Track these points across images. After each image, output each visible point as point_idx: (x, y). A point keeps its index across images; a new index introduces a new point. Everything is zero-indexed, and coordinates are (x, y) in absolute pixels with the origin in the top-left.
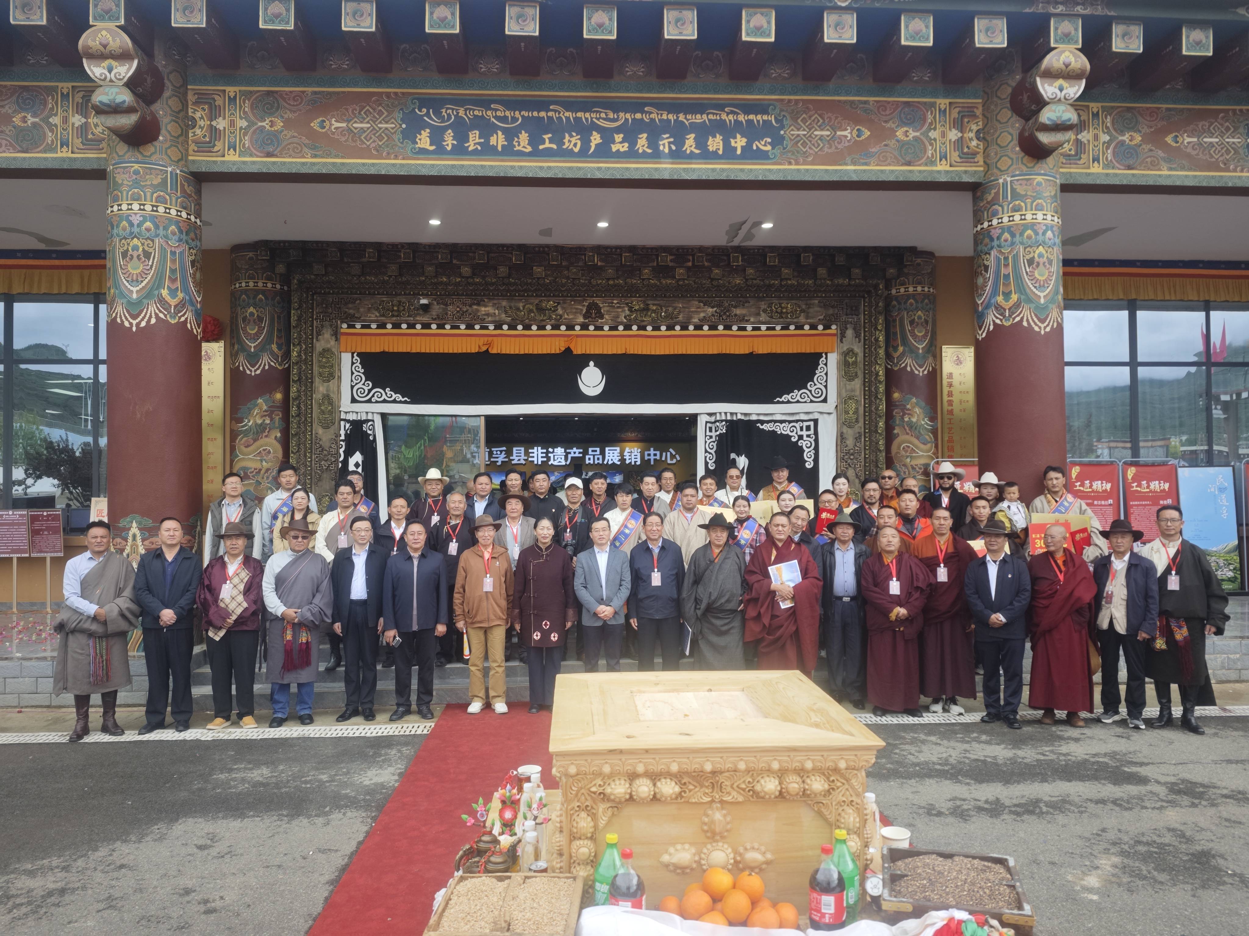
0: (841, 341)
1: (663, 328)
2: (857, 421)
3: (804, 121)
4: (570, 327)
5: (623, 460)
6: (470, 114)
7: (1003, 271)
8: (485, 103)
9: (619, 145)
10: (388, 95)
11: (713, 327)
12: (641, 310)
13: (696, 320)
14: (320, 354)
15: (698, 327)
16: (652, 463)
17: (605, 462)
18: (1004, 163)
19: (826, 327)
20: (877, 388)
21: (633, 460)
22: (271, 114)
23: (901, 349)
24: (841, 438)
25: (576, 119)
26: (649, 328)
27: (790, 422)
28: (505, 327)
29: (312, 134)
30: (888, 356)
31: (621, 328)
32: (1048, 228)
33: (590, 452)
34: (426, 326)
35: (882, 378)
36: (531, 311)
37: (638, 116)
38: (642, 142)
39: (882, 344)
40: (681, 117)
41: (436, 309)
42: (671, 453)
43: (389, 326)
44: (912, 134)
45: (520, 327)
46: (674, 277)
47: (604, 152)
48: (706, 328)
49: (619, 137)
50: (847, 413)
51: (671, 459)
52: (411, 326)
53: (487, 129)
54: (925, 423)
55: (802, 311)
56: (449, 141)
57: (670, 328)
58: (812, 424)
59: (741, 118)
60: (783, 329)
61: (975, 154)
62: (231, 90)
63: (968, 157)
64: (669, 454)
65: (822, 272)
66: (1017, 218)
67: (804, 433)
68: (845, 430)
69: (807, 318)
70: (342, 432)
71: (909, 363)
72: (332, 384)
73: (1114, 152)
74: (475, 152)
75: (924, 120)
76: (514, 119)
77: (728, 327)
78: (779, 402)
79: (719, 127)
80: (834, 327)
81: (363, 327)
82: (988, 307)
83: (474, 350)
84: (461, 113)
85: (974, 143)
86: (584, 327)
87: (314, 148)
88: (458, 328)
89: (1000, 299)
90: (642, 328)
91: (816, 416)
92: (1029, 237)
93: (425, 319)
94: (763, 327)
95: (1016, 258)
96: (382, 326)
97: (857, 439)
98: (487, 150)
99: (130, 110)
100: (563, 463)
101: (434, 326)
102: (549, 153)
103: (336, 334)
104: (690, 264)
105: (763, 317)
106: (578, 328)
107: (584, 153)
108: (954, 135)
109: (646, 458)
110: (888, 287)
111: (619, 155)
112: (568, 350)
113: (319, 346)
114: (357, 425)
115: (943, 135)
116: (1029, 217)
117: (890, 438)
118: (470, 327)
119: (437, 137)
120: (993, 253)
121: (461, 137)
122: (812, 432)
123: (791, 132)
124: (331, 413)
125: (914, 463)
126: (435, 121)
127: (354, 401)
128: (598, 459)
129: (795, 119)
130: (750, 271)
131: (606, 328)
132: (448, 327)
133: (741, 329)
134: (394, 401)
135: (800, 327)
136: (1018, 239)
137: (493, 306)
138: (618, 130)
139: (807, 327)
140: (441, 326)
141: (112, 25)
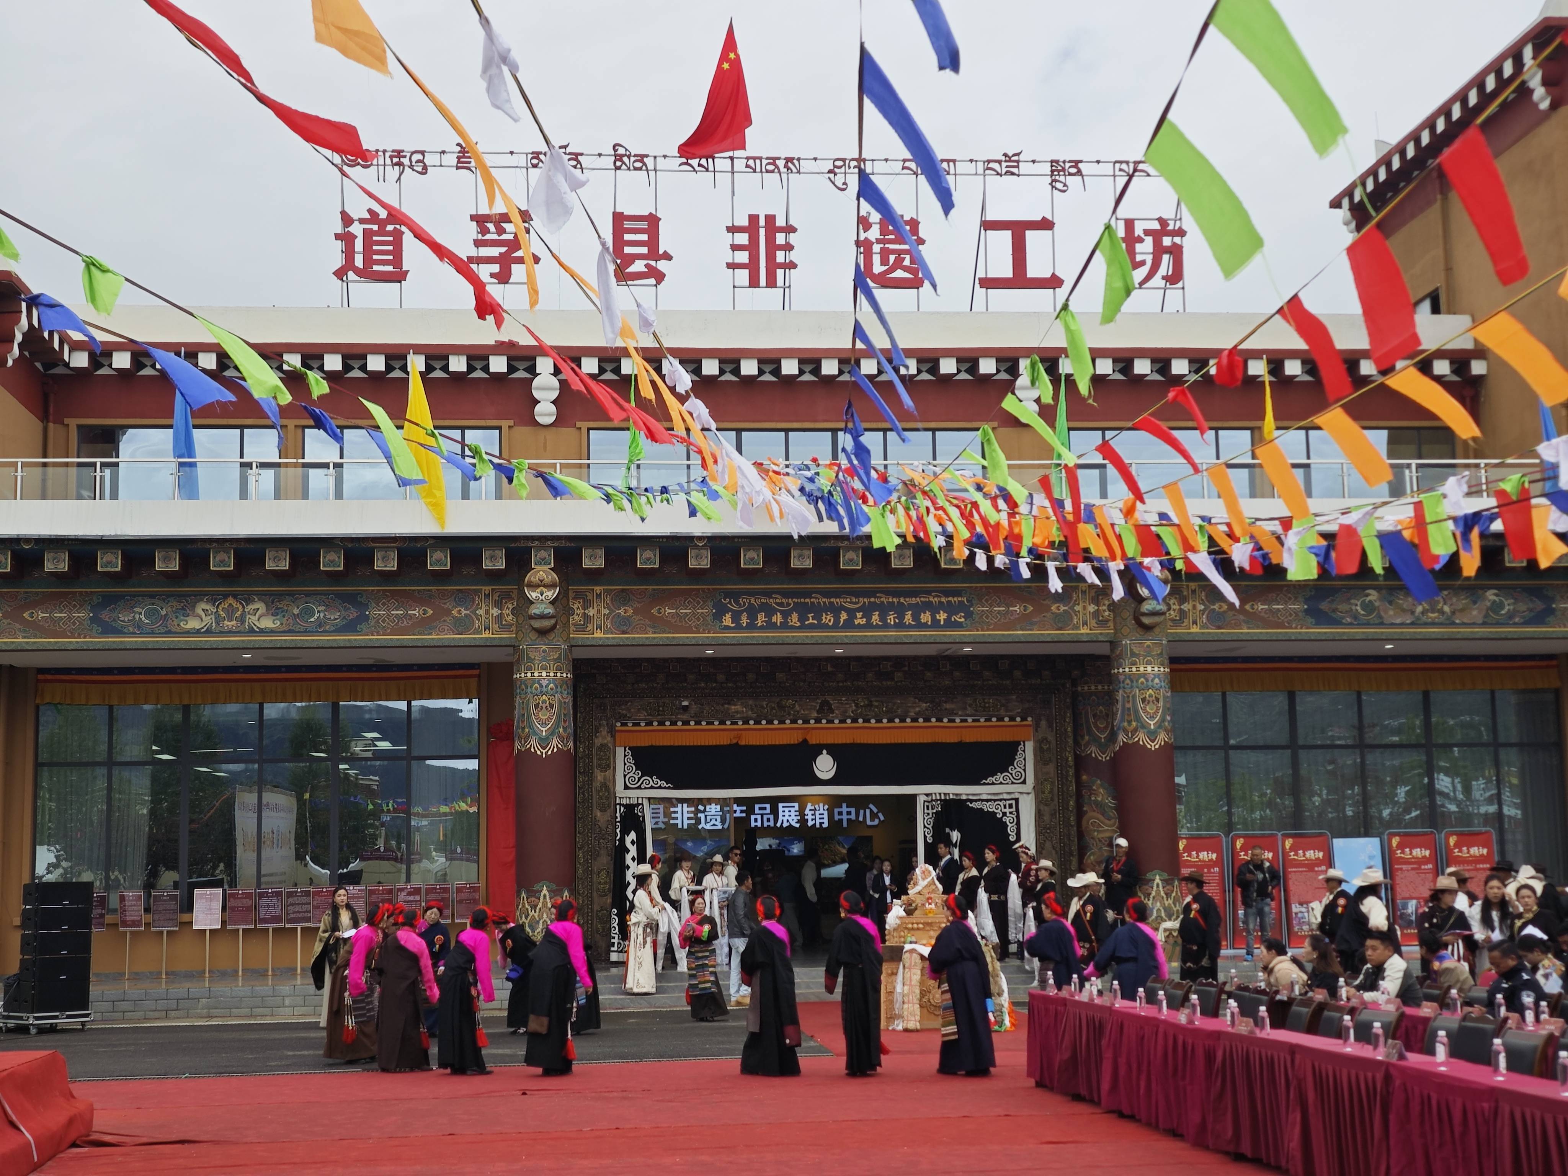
0: (1037, 731)
1: (885, 721)
2: (1052, 800)
3: (987, 601)
4: (806, 721)
5: (803, 821)
6: (758, 602)
7: (1127, 706)
8: (768, 594)
9: (860, 620)
10: (703, 590)
11: (927, 720)
12: (865, 706)
13: (912, 714)
14: (598, 748)
15: (914, 720)
16: (845, 825)
17: (778, 825)
18: (1125, 631)
19: (1024, 719)
20: (1067, 772)
21: (818, 821)
22: (624, 605)
23: (1087, 738)
24: (1039, 815)
25: (830, 603)
26: (873, 721)
27: (995, 800)
28: (752, 722)
29: (652, 618)
30: (1076, 743)
31: (849, 721)
32: (1157, 676)
33: (757, 811)
34: (686, 723)
35: (1071, 763)
36: (773, 708)
37: (872, 600)
38: (875, 618)
39: (1070, 734)
40: (902, 600)
41: (694, 708)
42: (871, 811)
43: (655, 724)
44: (1062, 608)
45: (764, 722)
46: (893, 679)
47: (849, 625)
48: (921, 720)
49: (859, 615)
50: (1043, 792)
51: (872, 820)
52: (674, 723)
53: (770, 612)
54: (1110, 802)
55: (1003, 705)
56: (744, 620)
57: (891, 720)
58: (1013, 802)
59: (943, 599)
60: (986, 720)
61: (1107, 621)
62: (598, 589)
63: (1103, 623)
64: (868, 811)
65: (1017, 674)
66: (1134, 669)
67: (1007, 810)
68: (1042, 807)
69: (1007, 711)
70: (618, 815)
71: (1093, 751)
72: (609, 773)
73: (1207, 617)
74: (762, 627)
75: (1071, 598)
76: (788, 604)
77: (939, 720)
78: (985, 784)
79: (928, 606)
80: (1030, 719)
81: (634, 725)
82: (1119, 729)
83: (726, 742)
84: (753, 601)
85: (1107, 613)
86: (818, 721)
87: (654, 627)
88: (713, 724)
89: (1126, 724)
90: (867, 721)
91: (1017, 796)
92: (1142, 683)
93: (685, 717)
94: (970, 719)
95: (1134, 696)
96: (649, 724)
97: (1053, 815)
98: (770, 626)
99: (552, 617)
100: (720, 827)
101: (692, 723)
102: (812, 627)
103: (612, 732)
104: (906, 668)
105: (969, 711)
106: (812, 721)
107: (836, 626)
108: (1092, 608)
109: (837, 817)
110: (1074, 684)
111: (860, 627)
112: (805, 741)
113: (598, 742)
114: (630, 808)
115: (1085, 608)
116: (1142, 669)
117: (1080, 814)
118: (722, 723)
119: (736, 618)
120: (1121, 692)
121: (753, 617)
122: (1014, 809)
123: (978, 609)
124: (608, 798)
125: (1101, 836)
126: (735, 608)
127: (626, 787)
128: (768, 820)
129: (980, 600)
130: (957, 674)
131: (836, 721)
132: (704, 723)
133: (950, 721)
134: (660, 787)
135: (1000, 719)
136: (1135, 684)
137: (742, 704)
138: (858, 610)
139: (1006, 719)
140: (698, 723)
141: (546, 568)
